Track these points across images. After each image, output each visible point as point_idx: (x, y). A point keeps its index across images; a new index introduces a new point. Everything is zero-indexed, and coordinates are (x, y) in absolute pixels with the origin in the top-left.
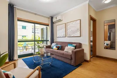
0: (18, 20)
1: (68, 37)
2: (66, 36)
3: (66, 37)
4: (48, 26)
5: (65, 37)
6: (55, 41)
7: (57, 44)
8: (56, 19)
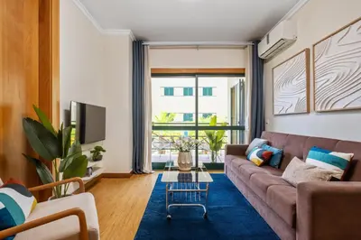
0: (154, 75)
1: (321, 112)
2: (312, 108)
3: (313, 115)
4: (243, 75)
5: (308, 112)
6: (268, 128)
7: (269, 144)
8: (268, 43)
